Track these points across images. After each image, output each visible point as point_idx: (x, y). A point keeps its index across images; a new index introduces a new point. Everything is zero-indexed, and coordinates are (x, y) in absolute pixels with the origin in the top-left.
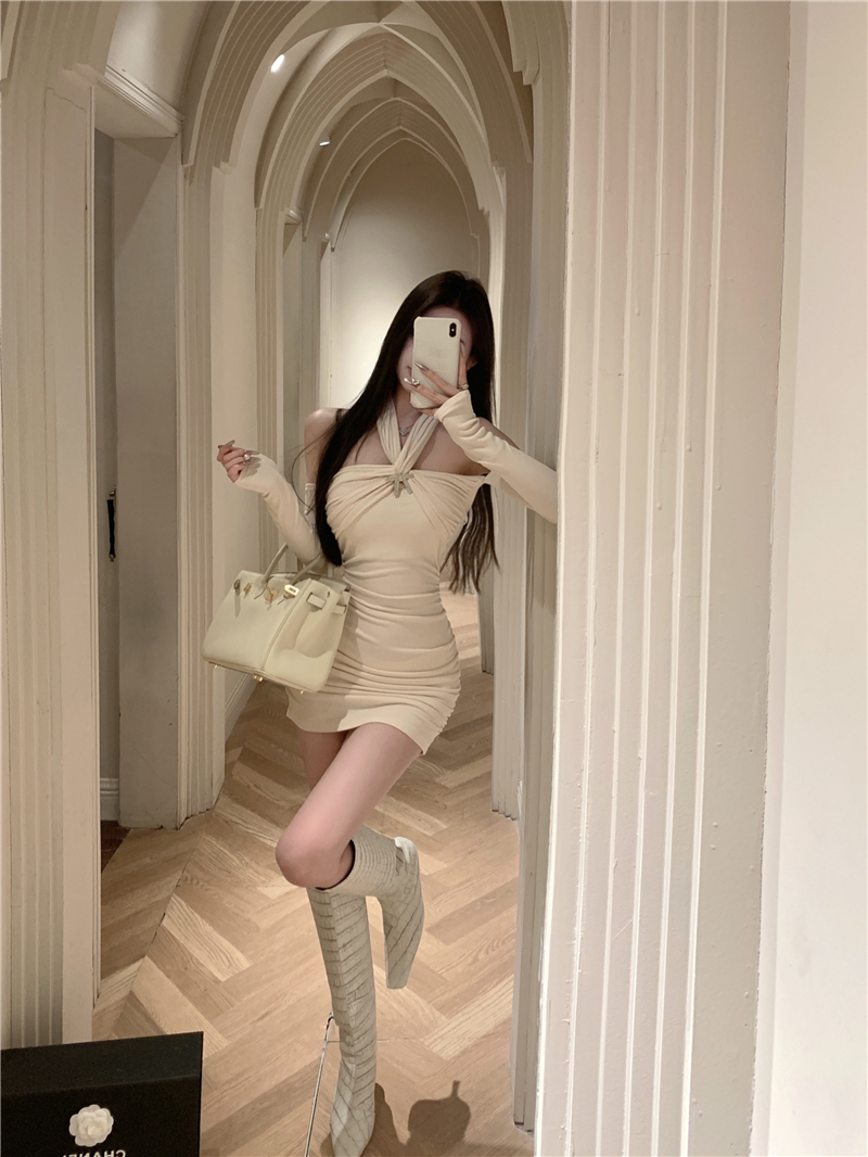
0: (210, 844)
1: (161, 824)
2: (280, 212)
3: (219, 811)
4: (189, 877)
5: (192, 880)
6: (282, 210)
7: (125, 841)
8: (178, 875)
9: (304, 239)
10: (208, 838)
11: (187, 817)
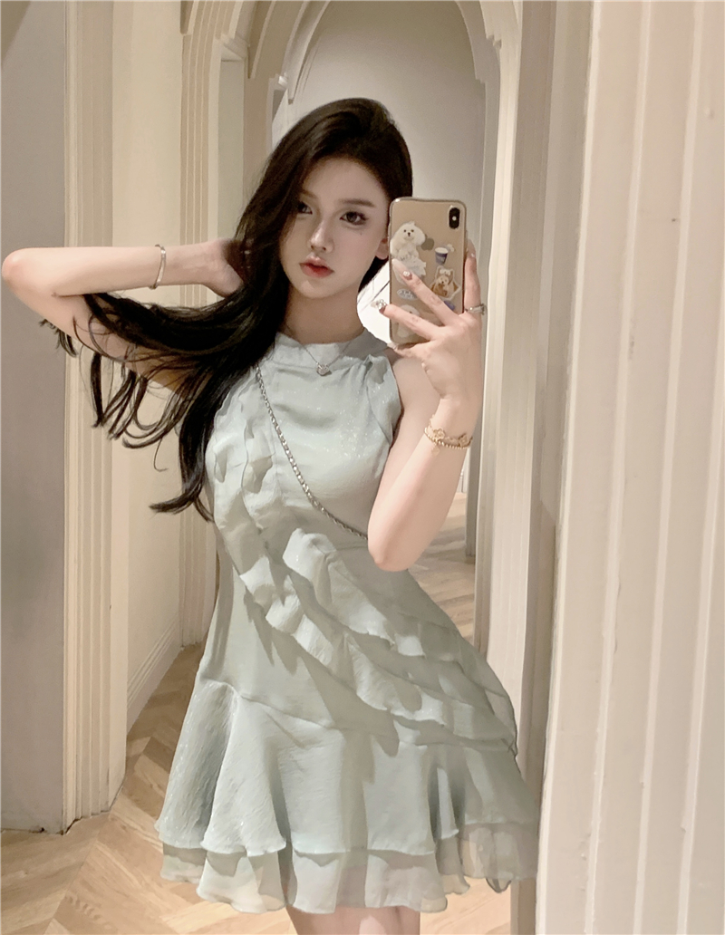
0: (101, 856)
1: (42, 826)
2: (215, 41)
3: (116, 814)
4: (75, 899)
8: (61, 895)
10: (100, 848)
11: (76, 820)
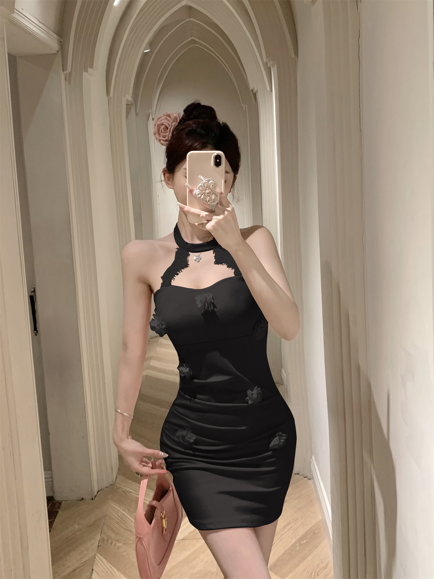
1: (82, 497)
2: (123, 98)
3: (118, 485)
4: (106, 538)
5: (107, 541)
6: (125, 97)
7: (60, 512)
8: (98, 537)
9: (137, 114)
10: (114, 506)
11: (98, 491)
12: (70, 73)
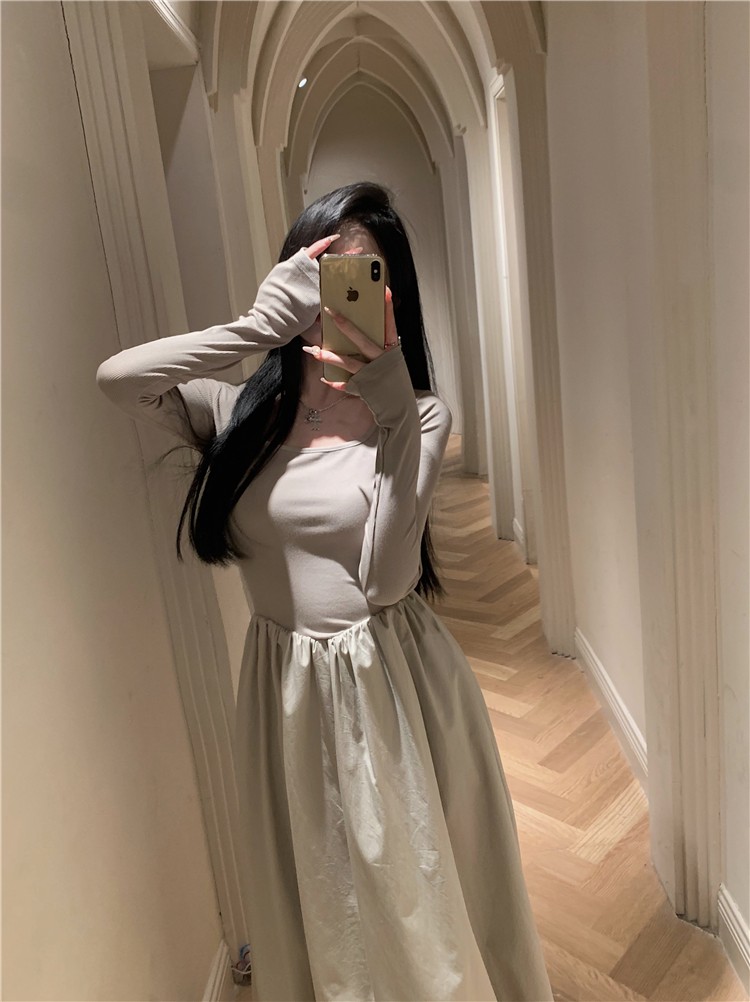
12: (216, 95)
